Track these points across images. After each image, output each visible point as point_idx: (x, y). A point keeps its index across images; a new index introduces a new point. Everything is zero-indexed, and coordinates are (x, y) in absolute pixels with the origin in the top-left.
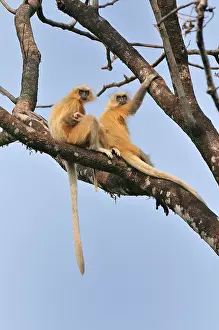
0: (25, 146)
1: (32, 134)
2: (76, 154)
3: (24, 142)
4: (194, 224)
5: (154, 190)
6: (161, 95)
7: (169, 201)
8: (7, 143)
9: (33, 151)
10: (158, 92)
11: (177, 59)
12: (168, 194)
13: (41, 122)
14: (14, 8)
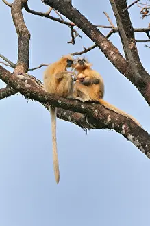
0: (24, 97)
1: (29, 88)
2: (59, 102)
3: (23, 94)
4: (141, 147)
5: (113, 124)
6: (117, 60)
7: (124, 132)
8: (9, 95)
9: (30, 100)
10: (114, 58)
11: (127, 35)
12: (123, 127)
13: (33, 80)
14: (10, 3)
